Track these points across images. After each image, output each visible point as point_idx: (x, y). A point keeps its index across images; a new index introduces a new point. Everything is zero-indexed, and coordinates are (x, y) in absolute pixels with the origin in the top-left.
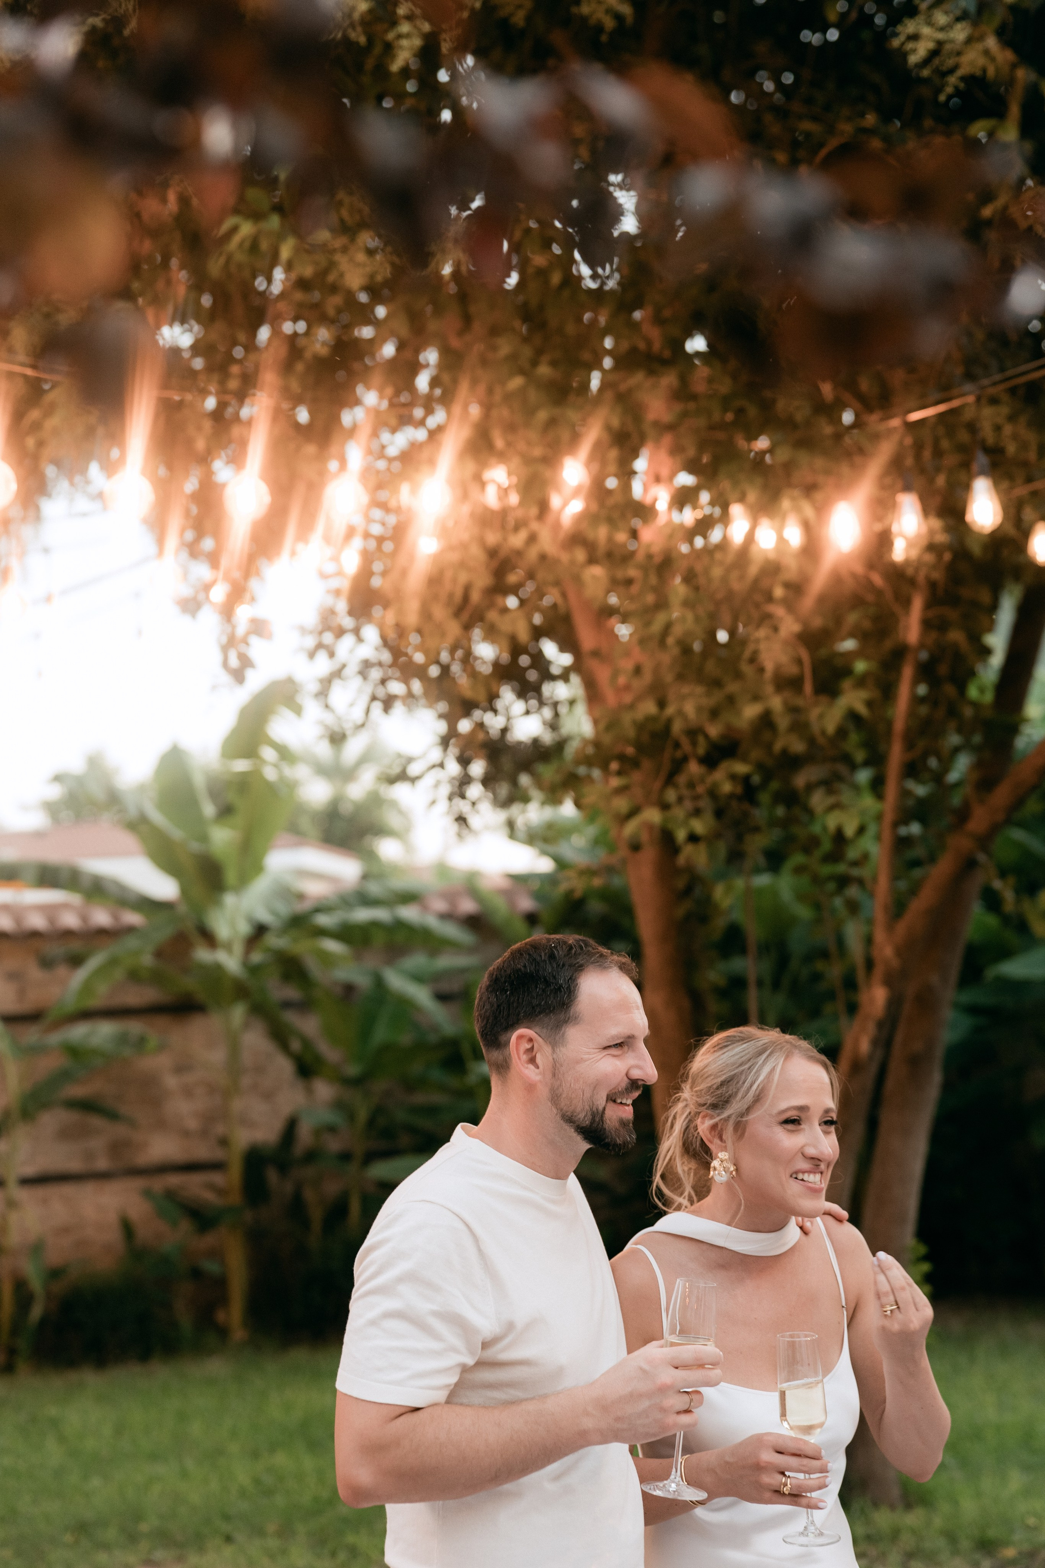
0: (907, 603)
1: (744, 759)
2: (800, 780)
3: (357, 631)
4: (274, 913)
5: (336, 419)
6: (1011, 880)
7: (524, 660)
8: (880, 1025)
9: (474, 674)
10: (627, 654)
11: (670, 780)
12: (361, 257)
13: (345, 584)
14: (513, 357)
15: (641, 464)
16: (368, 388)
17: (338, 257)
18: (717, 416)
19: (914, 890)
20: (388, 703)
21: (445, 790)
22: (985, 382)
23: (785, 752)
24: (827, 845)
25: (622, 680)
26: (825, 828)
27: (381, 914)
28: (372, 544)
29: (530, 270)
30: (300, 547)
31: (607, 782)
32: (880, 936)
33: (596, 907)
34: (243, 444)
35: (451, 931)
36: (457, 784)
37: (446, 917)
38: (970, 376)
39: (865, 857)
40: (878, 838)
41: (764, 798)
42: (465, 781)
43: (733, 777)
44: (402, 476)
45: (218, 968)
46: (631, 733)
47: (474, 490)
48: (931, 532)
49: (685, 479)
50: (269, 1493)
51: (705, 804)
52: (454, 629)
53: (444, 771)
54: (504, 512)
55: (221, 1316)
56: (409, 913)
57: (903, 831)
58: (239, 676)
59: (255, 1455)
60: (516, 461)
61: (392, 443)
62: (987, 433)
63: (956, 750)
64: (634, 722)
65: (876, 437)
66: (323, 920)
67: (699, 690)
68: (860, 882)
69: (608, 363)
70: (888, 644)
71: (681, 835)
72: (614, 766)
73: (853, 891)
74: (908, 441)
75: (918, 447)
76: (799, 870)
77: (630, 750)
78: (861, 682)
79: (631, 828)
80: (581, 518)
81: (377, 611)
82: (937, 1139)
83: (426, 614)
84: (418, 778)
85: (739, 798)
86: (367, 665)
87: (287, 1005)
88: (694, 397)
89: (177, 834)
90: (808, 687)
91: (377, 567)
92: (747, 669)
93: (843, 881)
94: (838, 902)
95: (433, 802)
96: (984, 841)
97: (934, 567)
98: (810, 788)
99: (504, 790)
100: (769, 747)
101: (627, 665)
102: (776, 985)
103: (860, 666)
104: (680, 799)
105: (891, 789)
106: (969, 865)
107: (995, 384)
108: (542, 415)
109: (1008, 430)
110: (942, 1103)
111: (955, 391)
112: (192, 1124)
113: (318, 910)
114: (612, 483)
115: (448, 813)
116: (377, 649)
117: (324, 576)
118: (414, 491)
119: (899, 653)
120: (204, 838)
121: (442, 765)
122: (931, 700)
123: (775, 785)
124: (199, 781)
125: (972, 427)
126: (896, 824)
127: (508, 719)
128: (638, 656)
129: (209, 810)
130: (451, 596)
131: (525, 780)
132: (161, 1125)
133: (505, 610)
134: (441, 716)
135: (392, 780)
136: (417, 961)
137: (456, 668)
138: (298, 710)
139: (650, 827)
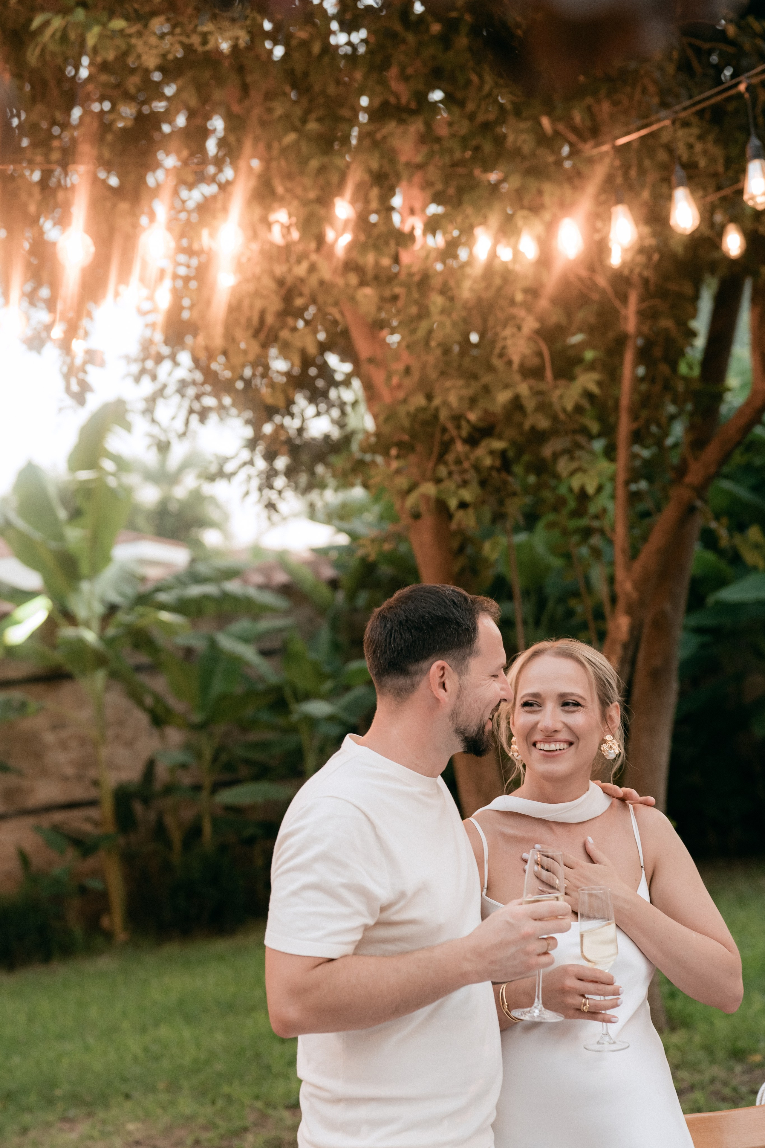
0: (624, 299)
1: (500, 437)
2: (547, 451)
3: (173, 357)
4: (122, 595)
5: (142, 180)
6: (725, 521)
7: (313, 371)
8: (625, 646)
9: (272, 385)
10: (397, 358)
11: (441, 459)
12: (153, 40)
13: (159, 318)
14: (286, 117)
15: (397, 201)
16: (167, 154)
17: (134, 41)
18: (458, 155)
19: (645, 538)
20: (203, 415)
21: (255, 483)
22: (677, 108)
23: (533, 429)
24: (572, 504)
25: (395, 380)
26: (570, 490)
27: (210, 589)
28: (180, 283)
29: (294, 43)
30: (122, 288)
31: (388, 464)
32: (620, 574)
33: (385, 570)
34: (66, 207)
35: (269, 598)
36: (264, 476)
37: (263, 587)
38: (664, 105)
39: (605, 510)
40: (613, 497)
41: (518, 469)
42: (271, 474)
43: (492, 453)
44: (202, 223)
45: (81, 642)
46: (406, 423)
47: (262, 230)
48: (641, 238)
49: (434, 209)
50: (157, 1058)
51: (472, 476)
52: (255, 348)
53: (254, 467)
54: (288, 247)
55: (105, 922)
56: (233, 586)
57: (633, 487)
58: (80, 398)
59: (143, 1030)
60: (295, 203)
61: (190, 198)
62: (682, 151)
63: (672, 418)
64: (408, 413)
65: (591, 161)
66: (163, 597)
67: (460, 382)
68: (602, 532)
69: (363, 118)
70: (611, 335)
71: (453, 503)
72: (394, 452)
73: (596, 540)
74: (617, 163)
75: (626, 168)
76: (551, 526)
77: (406, 438)
78: (592, 367)
79: (411, 500)
80: (352, 247)
81: (189, 340)
82: (676, 738)
83: (230, 337)
84: (234, 474)
85: (498, 470)
86: (183, 385)
87: (139, 668)
88: (438, 140)
89: (37, 536)
90: (549, 374)
91: (186, 302)
92: (497, 362)
93: (587, 533)
94: (584, 550)
95: (247, 493)
96: (700, 491)
97: (646, 266)
98: (556, 456)
99: (303, 479)
100: (520, 425)
101: (399, 367)
102: (537, 623)
103: (589, 355)
104: (450, 474)
105: (622, 454)
106: (690, 510)
107: (685, 109)
108: (314, 163)
109: (699, 147)
110: (679, 707)
111: (653, 118)
112: (70, 771)
113: (158, 590)
114: (374, 218)
115: (259, 501)
116: (190, 371)
117: (143, 314)
118: (212, 235)
119: (621, 341)
120: (60, 538)
121: (251, 463)
122: (650, 378)
123: (526, 458)
124: (52, 491)
125: (669, 149)
126: (627, 483)
127: (303, 421)
128: (406, 358)
129: (62, 514)
130: (249, 320)
131: (320, 469)
132: (44, 773)
133: (295, 329)
134: (248, 422)
135: (212, 478)
136: (243, 625)
137: (258, 381)
138: (128, 427)
139: (426, 498)
